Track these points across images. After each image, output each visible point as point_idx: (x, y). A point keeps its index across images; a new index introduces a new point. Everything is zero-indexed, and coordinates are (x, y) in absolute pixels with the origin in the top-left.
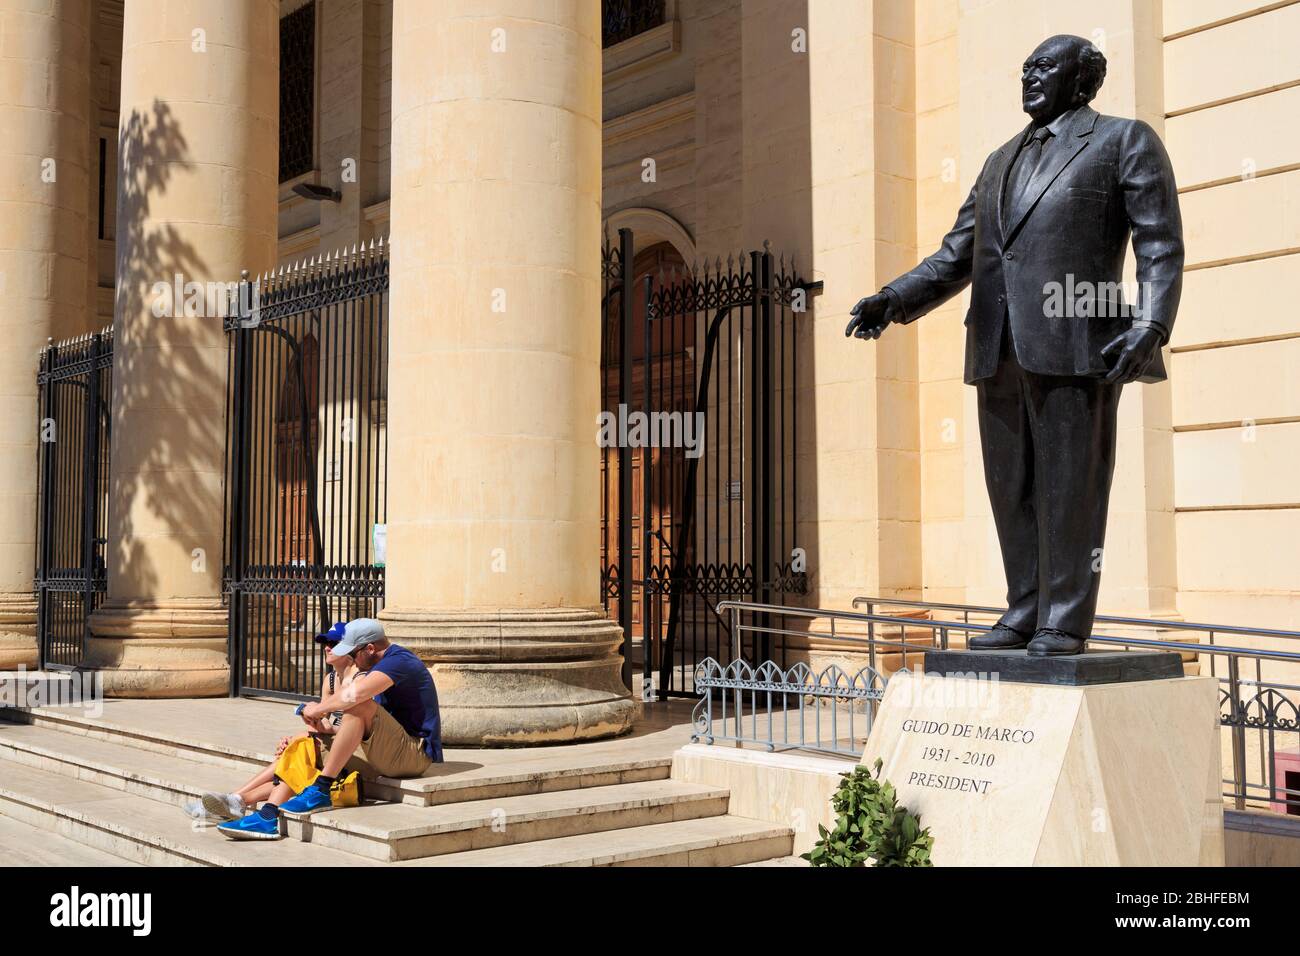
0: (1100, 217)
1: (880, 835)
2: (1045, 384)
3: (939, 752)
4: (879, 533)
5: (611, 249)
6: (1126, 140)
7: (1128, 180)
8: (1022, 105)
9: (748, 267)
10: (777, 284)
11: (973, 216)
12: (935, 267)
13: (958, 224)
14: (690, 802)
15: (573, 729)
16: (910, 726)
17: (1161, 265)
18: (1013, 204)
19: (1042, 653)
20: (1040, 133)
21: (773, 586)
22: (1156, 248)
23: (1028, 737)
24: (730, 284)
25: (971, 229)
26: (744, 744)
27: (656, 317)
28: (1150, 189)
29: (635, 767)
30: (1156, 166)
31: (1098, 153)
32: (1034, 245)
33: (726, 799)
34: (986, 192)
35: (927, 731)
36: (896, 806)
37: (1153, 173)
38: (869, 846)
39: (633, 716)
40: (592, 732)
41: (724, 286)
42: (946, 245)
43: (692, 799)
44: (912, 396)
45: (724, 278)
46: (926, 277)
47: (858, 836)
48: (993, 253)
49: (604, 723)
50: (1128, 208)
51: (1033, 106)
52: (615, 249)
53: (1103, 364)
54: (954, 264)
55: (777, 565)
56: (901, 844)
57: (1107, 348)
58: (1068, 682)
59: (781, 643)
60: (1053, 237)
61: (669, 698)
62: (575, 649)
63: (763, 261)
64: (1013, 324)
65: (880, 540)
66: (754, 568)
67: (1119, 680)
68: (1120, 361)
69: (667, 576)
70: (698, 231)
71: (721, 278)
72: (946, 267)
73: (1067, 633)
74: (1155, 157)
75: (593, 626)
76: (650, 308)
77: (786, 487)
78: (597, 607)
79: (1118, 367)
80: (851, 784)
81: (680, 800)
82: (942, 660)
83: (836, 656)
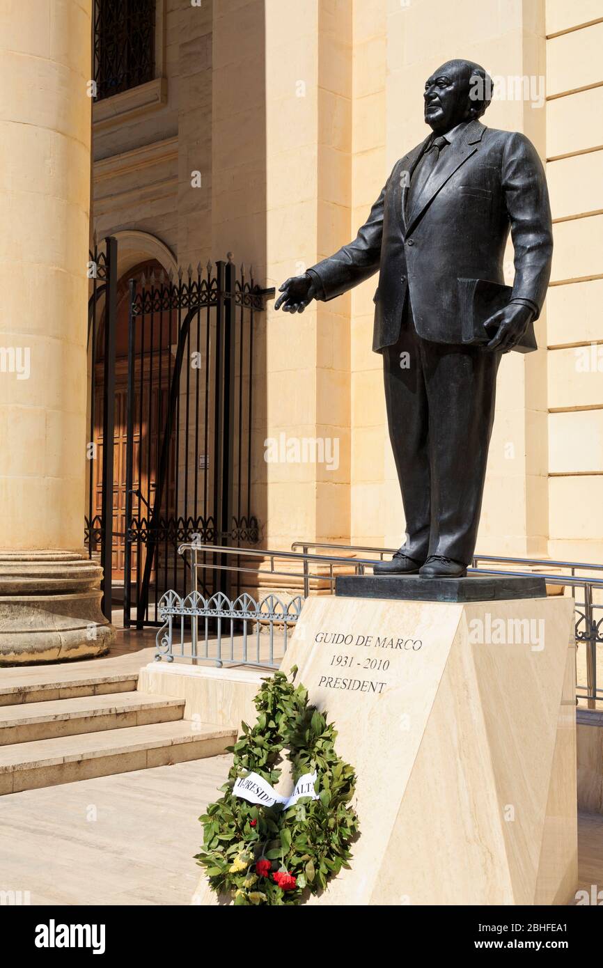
0: (485, 211)
1: (292, 729)
2: (437, 350)
3: (344, 659)
4: (317, 492)
5: (98, 254)
6: (508, 148)
7: (509, 182)
8: (423, 117)
9: (214, 274)
10: (237, 289)
11: (382, 212)
12: (351, 254)
13: (371, 219)
14: (151, 709)
15: (57, 650)
16: (321, 638)
17: (534, 253)
18: (415, 199)
19: (431, 576)
20: (438, 141)
21: (230, 535)
22: (531, 239)
23: (417, 645)
24: (199, 288)
25: (380, 223)
26: (199, 662)
27: (138, 314)
28: (526, 189)
29: (107, 681)
30: (532, 171)
31: (485, 158)
32: (431, 234)
33: (182, 707)
34: (393, 189)
35: (335, 642)
36: (308, 705)
37: (529, 176)
38: (284, 739)
39: (109, 640)
40: (73, 653)
41: (195, 290)
42: (361, 236)
43: (153, 707)
44: (345, 382)
45: (194, 283)
46: (343, 262)
47: (274, 730)
48: (398, 240)
49: (84, 646)
50: (508, 205)
51: (433, 119)
52: (102, 254)
53: (486, 334)
54: (367, 252)
55: (234, 518)
56: (310, 736)
57: (488, 321)
58: (452, 599)
59: (236, 582)
60: (446, 227)
61: (145, 627)
62: (60, 584)
63: (226, 270)
64: (412, 299)
65: (317, 498)
66: (215, 520)
67: (493, 598)
68: (499, 332)
69: (144, 526)
70: (179, 251)
71: (192, 283)
72: (360, 254)
73: (452, 560)
74: (531, 163)
75: (76, 565)
76: (134, 306)
77: (242, 455)
78: (81, 550)
79: (497, 337)
80: (270, 687)
81: (143, 708)
82: (350, 582)
83: (280, 592)
